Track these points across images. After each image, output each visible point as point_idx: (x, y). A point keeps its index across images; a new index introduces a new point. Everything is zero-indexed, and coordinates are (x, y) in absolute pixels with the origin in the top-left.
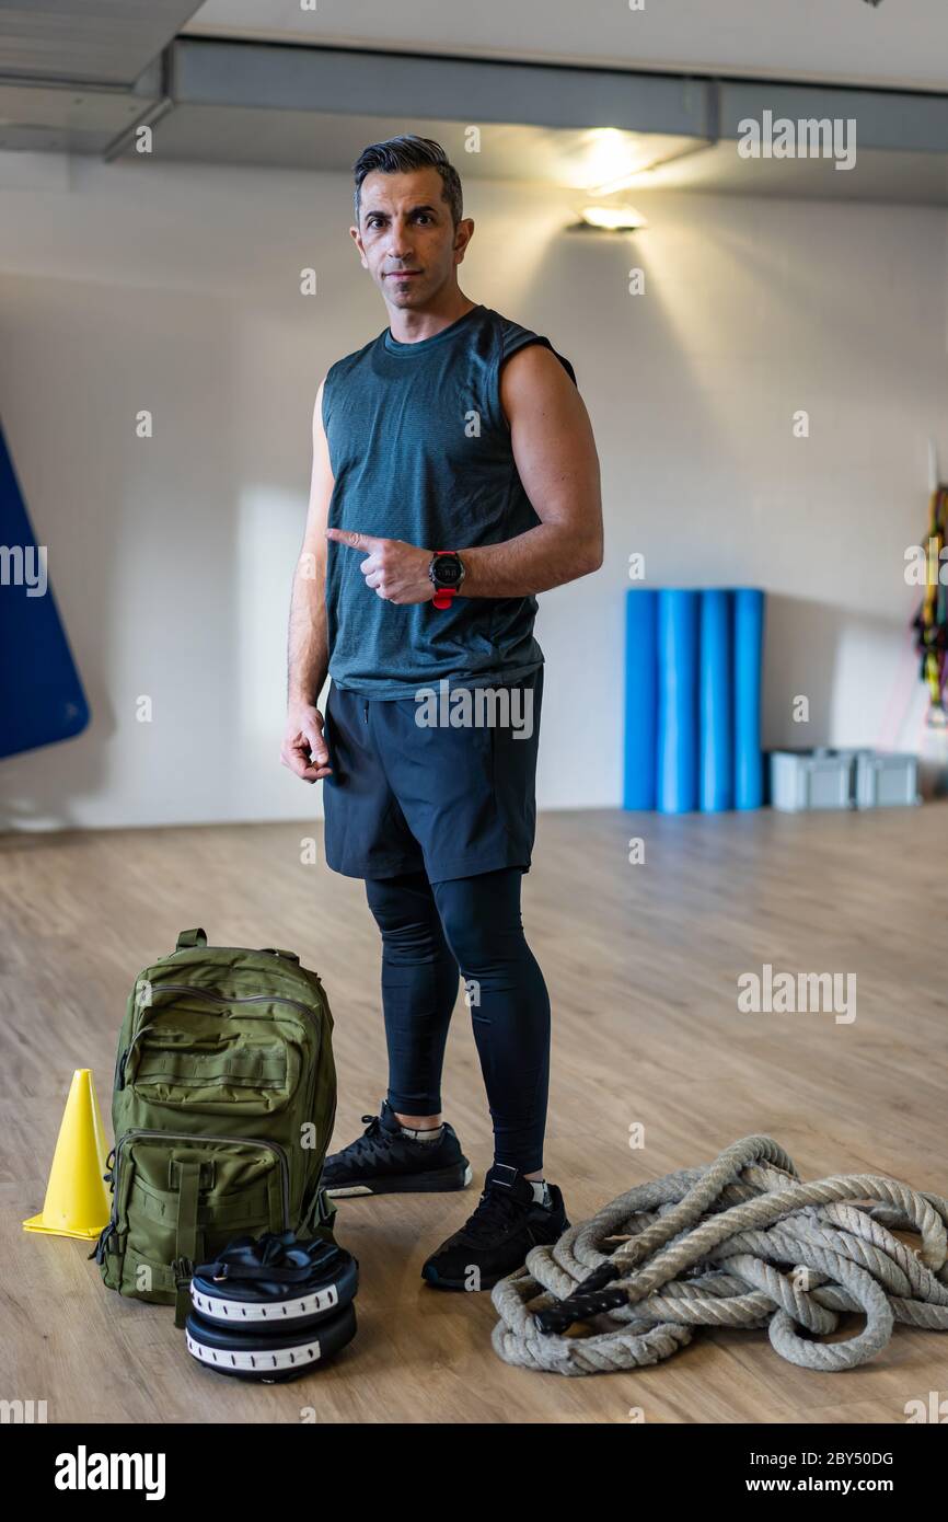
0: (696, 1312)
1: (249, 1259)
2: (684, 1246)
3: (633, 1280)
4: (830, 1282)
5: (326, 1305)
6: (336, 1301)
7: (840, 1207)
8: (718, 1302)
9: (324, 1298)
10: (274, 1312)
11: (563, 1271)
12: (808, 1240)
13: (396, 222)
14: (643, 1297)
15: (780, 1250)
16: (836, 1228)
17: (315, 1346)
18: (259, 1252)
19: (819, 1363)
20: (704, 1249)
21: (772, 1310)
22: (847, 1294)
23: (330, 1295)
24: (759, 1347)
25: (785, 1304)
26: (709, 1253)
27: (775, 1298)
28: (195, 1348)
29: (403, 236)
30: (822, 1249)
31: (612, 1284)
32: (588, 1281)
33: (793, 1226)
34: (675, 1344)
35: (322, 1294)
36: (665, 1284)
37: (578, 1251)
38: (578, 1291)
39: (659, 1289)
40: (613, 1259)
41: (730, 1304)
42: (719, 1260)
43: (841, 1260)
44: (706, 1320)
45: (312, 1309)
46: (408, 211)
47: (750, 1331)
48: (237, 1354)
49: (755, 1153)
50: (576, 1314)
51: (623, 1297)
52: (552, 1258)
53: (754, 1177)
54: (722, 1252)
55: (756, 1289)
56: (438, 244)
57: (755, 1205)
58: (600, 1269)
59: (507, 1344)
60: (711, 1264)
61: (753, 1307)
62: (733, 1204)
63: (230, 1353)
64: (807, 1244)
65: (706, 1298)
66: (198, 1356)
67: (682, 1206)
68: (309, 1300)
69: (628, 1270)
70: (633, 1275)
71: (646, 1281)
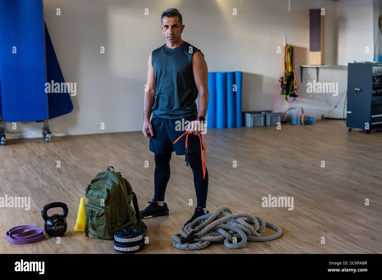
0: (210, 239)
1: (125, 231)
2: (209, 227)
3: (199, 233)
4: (236, 233)
5: (140, 239)
6: (142, 238)
7: (238, 219)
8: (214, 237)
9: (140, 237)
10: (130, 240)
11: (185, 232)
12: (232, 225)
13: (170, 27)
14: (201, 237)
15: (227, 227)
16: (238, 223)
17: (138, 246)
18: (127, 230)
19: (233, 247)
20: (212, 227)
21: (225, 238)
22: (239, 235)
23: (141, 237)
24: (222, 245)
25: (227, 237)
26: (213, 228)
27: (225, 236)
28: (115, 247)
29: (171, 30)
30: (234, 227)
31: (195, 234)
32: (190, 234)
33: (230, 223)
34: (208, 245)
35: (139, 237)
36: (205, 234)
37: (188, 229)
38: (188, 236)
39: (204, 235)
40: (195, 230)
41: (217, 237)
42: (215, 229)
43: (238, 229)
44: (212, 240)
45: (137, 240)
46: (172, 25)
47: (220, 242)
48: (124, 248)
49: (223, 209)
50: (188, 240)
51: (197, 237)
52: (183, 230)
53: (223, 214)
54: (215, 228)
55: (222, 234)
56: (178, 31)
57: (222, 219)
58: (192, 232)
59: (177, 245)
60: (214, 230)
61: (221, 238)
62: (218, 219)
63: (122, 248)
64: (232, 226)
65: (212, 236)
66: (116, 249)
67: (208, 219)
68: (137, 238)
69: (198, 232)
70: (199, 232)
71: (201, 233)
